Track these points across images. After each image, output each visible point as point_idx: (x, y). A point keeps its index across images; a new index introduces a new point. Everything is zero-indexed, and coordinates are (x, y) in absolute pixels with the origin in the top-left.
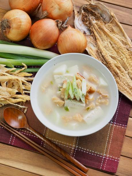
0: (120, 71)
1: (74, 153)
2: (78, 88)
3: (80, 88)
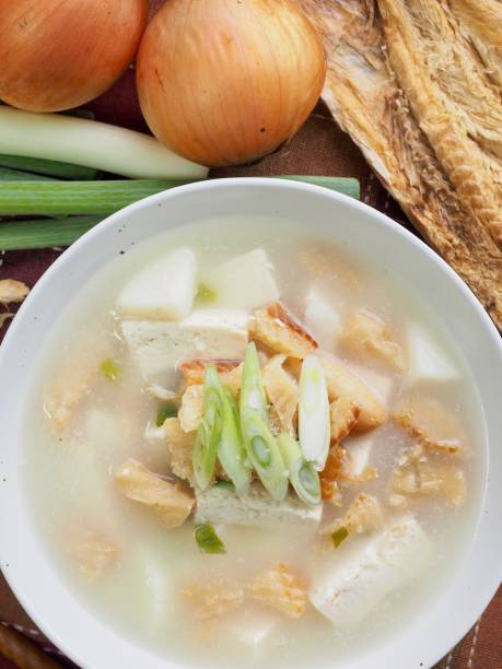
2: (278, 425)
3: (290, 426)
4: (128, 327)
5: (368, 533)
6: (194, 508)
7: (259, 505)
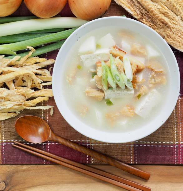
0: (169, 18)
1: (135, 151)
2: (120, 72)
3: (123, 72)
4: (82, 57)
5: (146, 94)
6: (104, 95)
7: (119, 92)
